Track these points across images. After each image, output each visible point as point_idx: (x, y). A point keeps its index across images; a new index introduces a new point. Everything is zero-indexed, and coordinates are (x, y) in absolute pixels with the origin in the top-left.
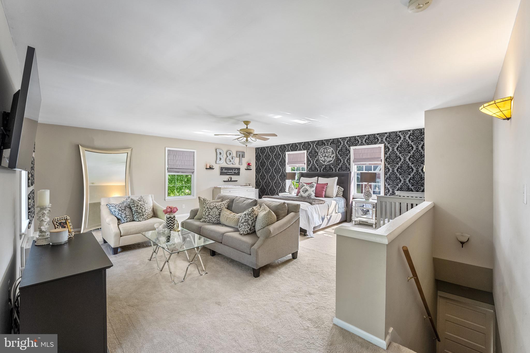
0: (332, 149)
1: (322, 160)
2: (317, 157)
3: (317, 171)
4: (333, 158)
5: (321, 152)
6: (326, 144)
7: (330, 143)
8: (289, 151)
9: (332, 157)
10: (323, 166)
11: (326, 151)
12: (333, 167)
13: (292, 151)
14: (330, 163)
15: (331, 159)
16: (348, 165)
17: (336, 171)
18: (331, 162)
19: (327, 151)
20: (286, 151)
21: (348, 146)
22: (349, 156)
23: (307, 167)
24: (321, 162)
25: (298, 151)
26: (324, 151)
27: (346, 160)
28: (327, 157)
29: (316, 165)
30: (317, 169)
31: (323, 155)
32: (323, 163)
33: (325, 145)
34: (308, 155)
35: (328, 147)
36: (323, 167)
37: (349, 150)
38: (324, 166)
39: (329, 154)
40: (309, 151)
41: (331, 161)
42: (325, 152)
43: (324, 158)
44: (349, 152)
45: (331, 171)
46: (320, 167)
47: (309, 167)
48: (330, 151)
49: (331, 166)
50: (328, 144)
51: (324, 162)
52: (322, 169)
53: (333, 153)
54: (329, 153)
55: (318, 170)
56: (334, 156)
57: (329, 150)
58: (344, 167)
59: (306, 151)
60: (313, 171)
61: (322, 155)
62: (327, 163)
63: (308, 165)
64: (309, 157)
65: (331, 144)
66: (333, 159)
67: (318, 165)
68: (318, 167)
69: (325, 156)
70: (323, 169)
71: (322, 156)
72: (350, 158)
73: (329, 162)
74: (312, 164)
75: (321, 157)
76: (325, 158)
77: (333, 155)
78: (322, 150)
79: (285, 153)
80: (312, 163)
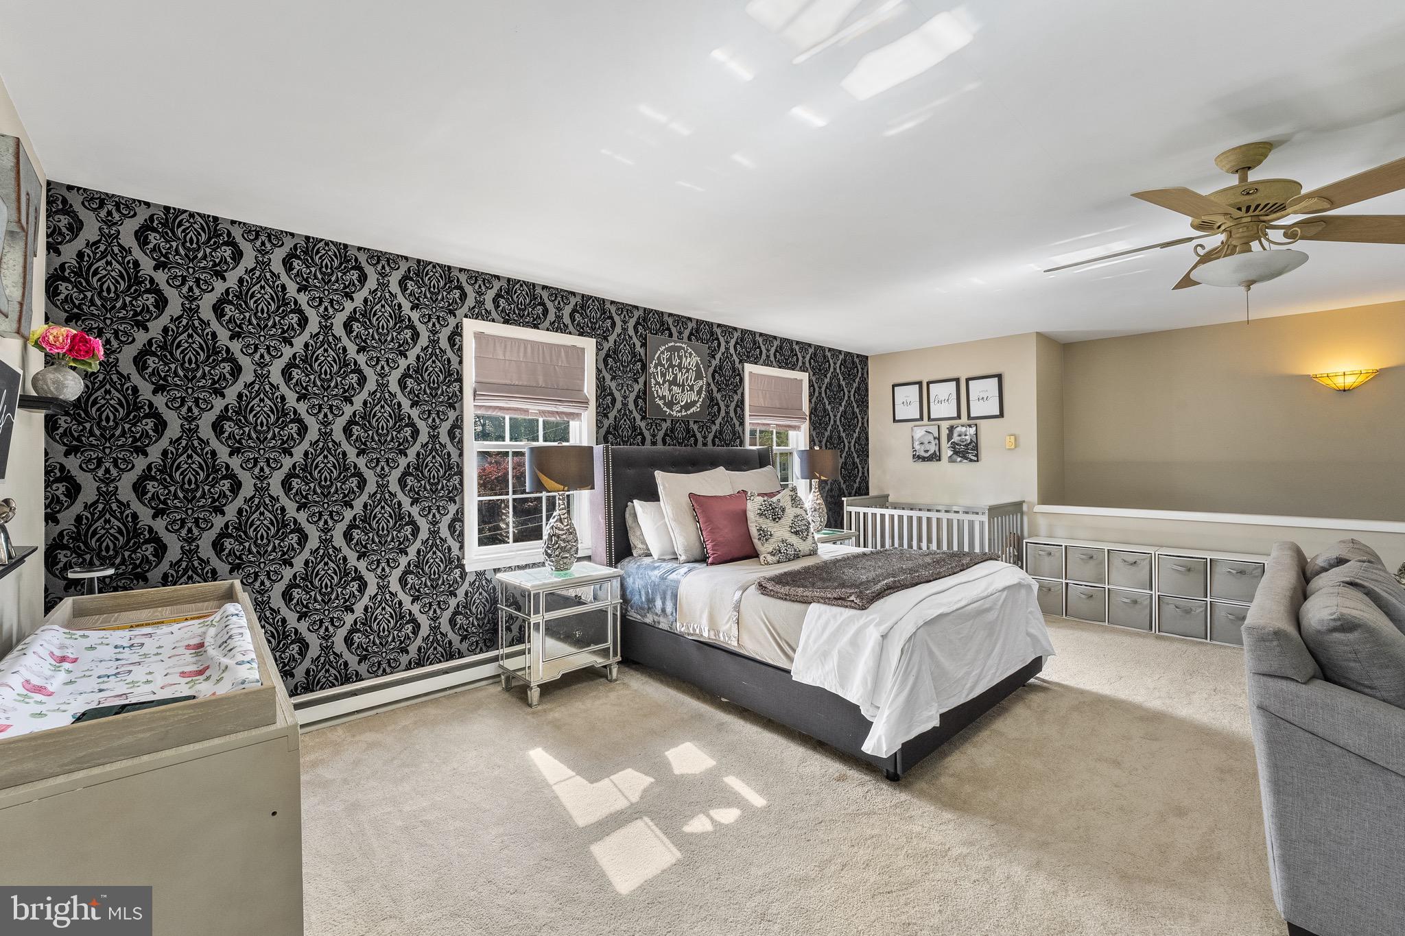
0: (695, 359)
1: (663, 398)
2: (641, 380)
3: (643, 443)
4: (699, 393)
5: (660, 364)
6: (674, 330)
7: (687, 333)
8: (485, 316)
9: (696, 388)
10: (665, 420)
11: (676, 362)
12: (695, 427)
13: (506, 322)
14: (691, 411)
15: (694, 397)
16: (737, 424)
17: (705, 444)
18: (694, 409)
19: (680, 363)
20: (465, 309)
21: (737, 361)
22: (739, 392)
23: (597, 420)
24: (661, 403)
25: (548, 330)
26: (669, 359)
27: (733, 405)
28: (679, 385)
29: (638, 417)
30: (641, 434)
31: (668, 378)
32: (665, 409)
33: (671, 335)
34: (602, 366)
35: (683, 346)
36: (665, 426)
37: (739, 375)
38: (669, 423)
39: (687, 377)
40: (606, 346)
41: (693, 403)
42: (675, 366)
43: (670, 390)
44: (742, 380)
45: (691, 446)
46: (654, 425)
47: (606, 423)
48: (689, 363)
49: (691, 423)
50: (680, 333)
51: (670, 405)
52: (661, 434)
53: (699, 376)
54: (688, 371)
55: (644, 439)
56: (702, 387)
57: (688, 361)
58: (727, 430)
59: (595, 340)
60: (625, 443)
61: (663, 375)
62: (680, 411)
63: (602, 413)
64: (608, 377)
65: (689, 339)
66: (700, 398)
67: (643, 418)
68: (643, 425)
69: (674, 382)
70: (666, 435)
71: (664, 382)
72: (742, 401)
73: (688, 406)
74: (619, 411)
75: (658, 383)
76: (675, 388)
77: (701, 383)
78: (663, 353)
79: (452, 322)
80: (618, 405)
